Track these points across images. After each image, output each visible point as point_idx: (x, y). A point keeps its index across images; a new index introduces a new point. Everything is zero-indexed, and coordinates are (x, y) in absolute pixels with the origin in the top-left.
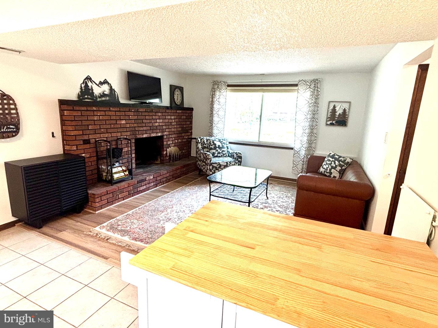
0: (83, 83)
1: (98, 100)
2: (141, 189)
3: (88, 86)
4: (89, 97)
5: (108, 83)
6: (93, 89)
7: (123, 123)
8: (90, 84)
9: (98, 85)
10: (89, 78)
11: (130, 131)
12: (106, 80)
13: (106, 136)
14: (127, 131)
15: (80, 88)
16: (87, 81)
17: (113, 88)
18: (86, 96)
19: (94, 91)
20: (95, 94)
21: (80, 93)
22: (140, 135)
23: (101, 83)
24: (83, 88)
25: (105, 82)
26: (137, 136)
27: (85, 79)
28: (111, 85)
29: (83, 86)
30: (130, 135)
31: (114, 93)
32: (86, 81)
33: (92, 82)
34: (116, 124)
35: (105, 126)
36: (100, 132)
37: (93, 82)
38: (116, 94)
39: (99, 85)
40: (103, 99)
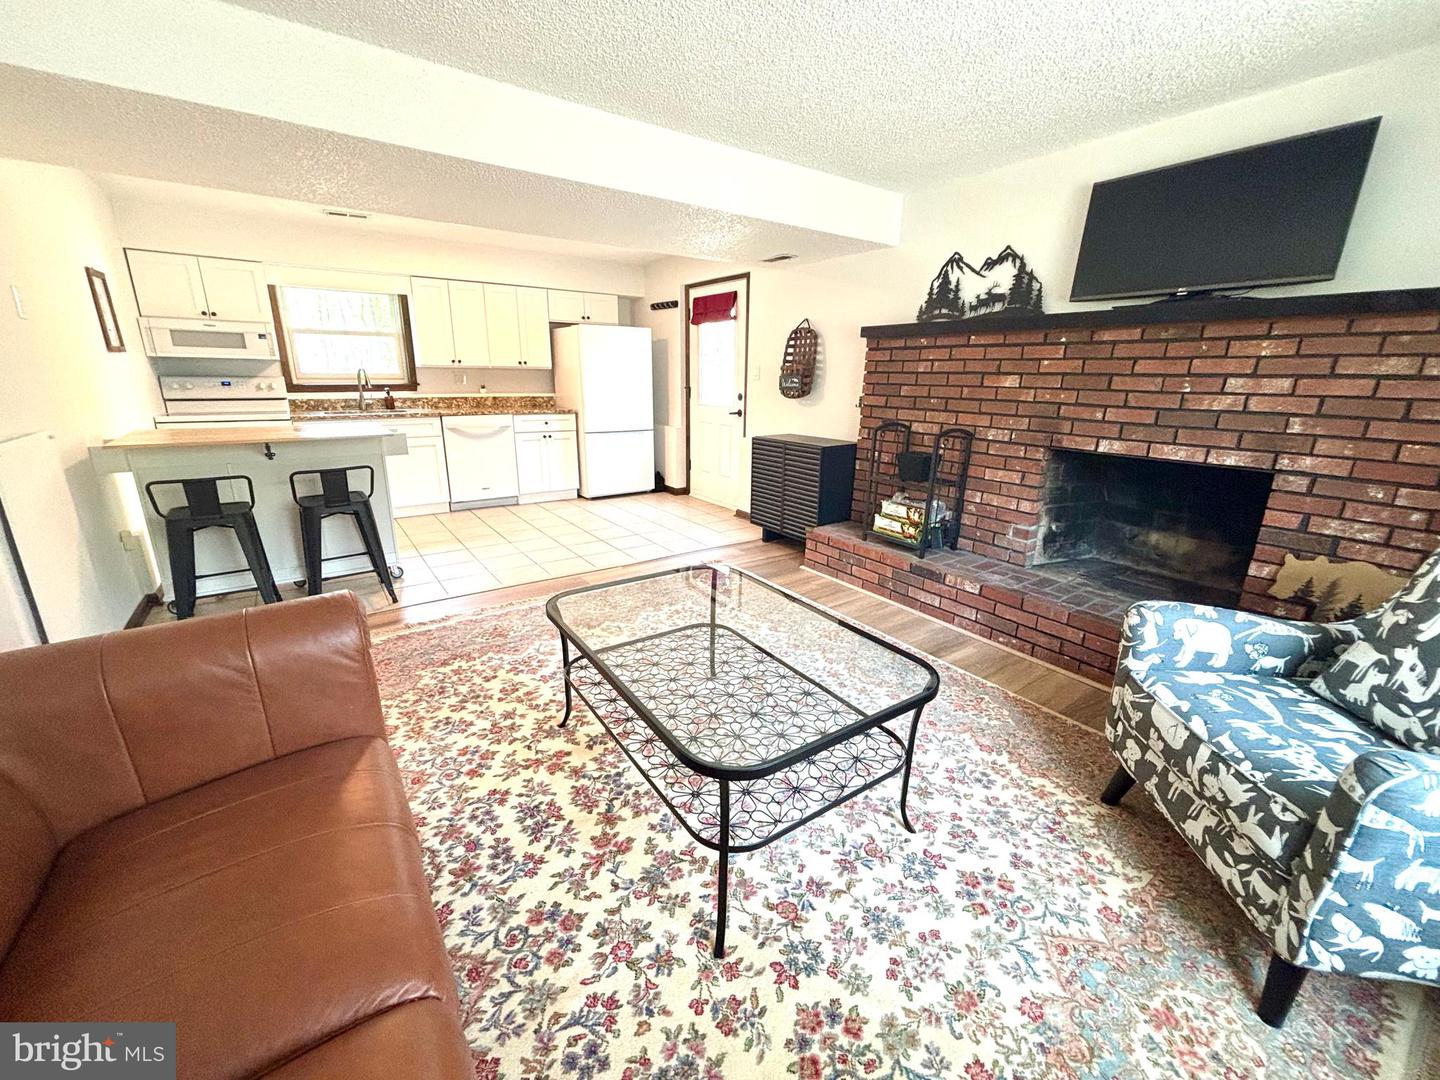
0: (938, 277)
1: (969, 315)
2: (923, 597)
3: (950, 283)
4: (944, 311)
5: (1015, 256)
6: (960, 287)
7: (1007, 385)
8: (954, 275)
9: (978, 273)
10: (956, 260)
11: (1030, 417)
12: (1009, 247)
13: (941, 420)
14: (1016, 415)
15: (928, 290)
16: (949, 268)
17: (1028, 269)
18: (937, 312)
19: (961, 294)
20: (961, 302)
21: (924, 305)
22: (1077, 438)
23: (990, 264)
24: (935, 291)
25: (1008, 255)
26: (1059, 441)
27: (947, 265)
28: (1022, 259)
29: (936, 284)
30: (1028, 430)
31: (1030, 284)
32: (947, 271)
33: (961, 268)
34: (982, 385)
35: (942, 392)
36: (926, 406)
37: (965, 269)
38: (1036, 286)
39: (982, 272)
40: (983, 311)
